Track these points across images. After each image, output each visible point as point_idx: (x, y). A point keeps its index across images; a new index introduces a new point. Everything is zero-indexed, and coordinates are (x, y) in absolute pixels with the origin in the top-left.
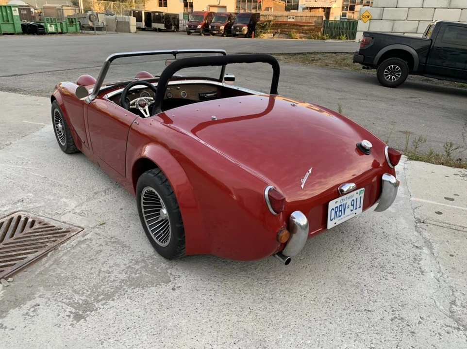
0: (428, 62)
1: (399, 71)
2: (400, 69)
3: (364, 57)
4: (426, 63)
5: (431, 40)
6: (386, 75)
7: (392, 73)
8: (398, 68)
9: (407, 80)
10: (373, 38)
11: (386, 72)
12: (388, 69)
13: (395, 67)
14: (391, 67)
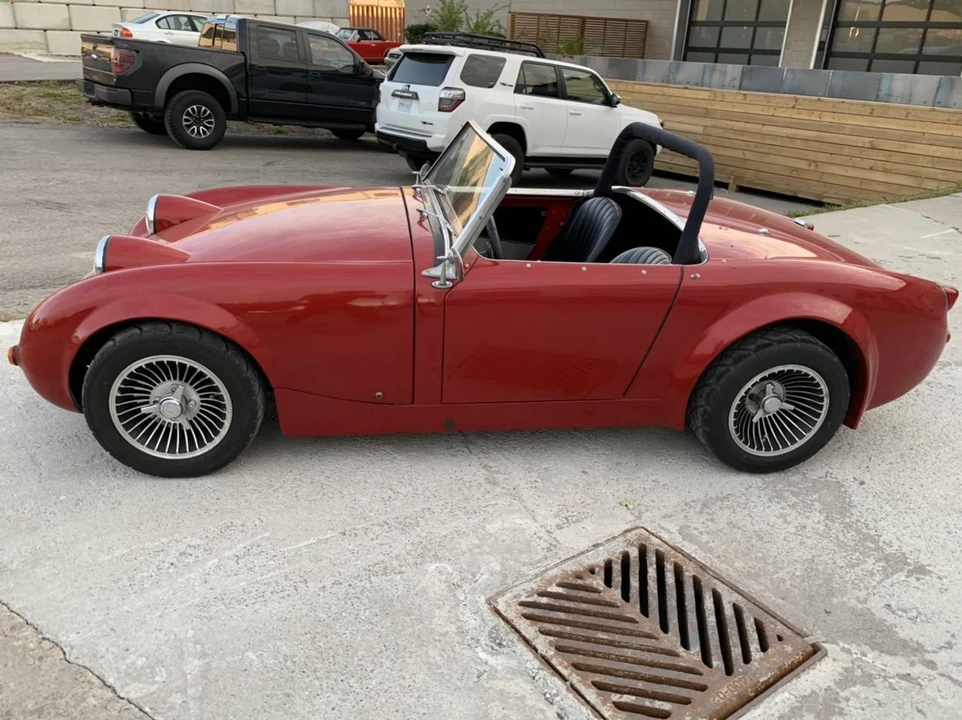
0: (250, 95)
1: (209, 117)
2: (209, 112)
3: (132, 93)
4: (248, 97)
5: (243, 53)
6: (189, 126)
7: (198, 121)
8: (205, 111)
9: (227, 134)
10: (137, 52)
11: (186, 120)
12: (188, 114)
13: (199, 109)
14: (193, 109)
